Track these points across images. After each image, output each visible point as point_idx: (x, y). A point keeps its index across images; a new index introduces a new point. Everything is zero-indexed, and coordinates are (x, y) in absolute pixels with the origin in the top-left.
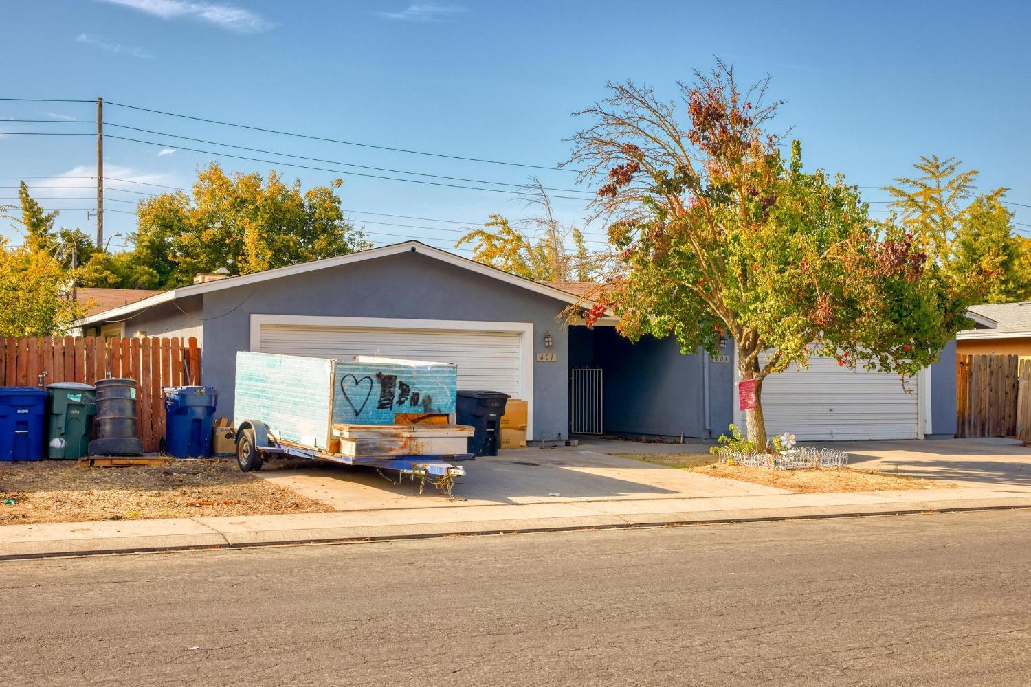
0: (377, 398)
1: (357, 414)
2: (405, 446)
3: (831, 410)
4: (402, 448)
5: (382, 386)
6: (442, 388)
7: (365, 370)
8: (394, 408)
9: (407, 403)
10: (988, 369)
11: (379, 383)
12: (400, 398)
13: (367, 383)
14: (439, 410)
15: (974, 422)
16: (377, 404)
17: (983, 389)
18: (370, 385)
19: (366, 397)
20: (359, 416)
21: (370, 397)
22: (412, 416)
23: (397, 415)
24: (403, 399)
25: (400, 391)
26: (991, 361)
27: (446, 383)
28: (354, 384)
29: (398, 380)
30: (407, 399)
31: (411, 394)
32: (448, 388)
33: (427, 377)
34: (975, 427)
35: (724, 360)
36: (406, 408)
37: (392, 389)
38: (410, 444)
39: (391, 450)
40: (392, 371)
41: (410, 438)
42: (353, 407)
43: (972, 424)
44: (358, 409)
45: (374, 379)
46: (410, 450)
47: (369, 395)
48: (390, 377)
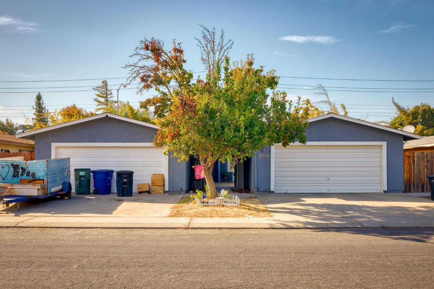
0: (12, 173)
1: (4, 179)
2: (9, 192)
3: (328, 179)
4: (8, 192)
5: (14, 168)
6: (39, 169)
7: (6, 163)
8: (19, 177)
9: (25, 175)
10: (426, 159)
11: (12, 167)
12: (22, 173)
13: (7, 168)
14: (39, 178)
15: (417, 185)
16: (12, 175)
17: (422, 169)
18: (8, 168)
19: (7, 173)
20: (4, 180)
21: (9, 173)
22: (27, 180)
23: (21, 180)
24: (23, 174)
25: (22, 171)
26: (427, 155)
27: (41, 167)
28: (2, 168)
29: (20, 166)
30: (25, 173)
31: (26, 172)
32: (42, 169)
33: (33, 165)
34: (418, 187)
35: (265, 156)
36: (25, 177)
37: (18, 170)
38: (11, 191)
39: (3, 193)
40: (17, 163)
41: (11, 189)
42: (2, 176)
43: (416, 186)
44: (4, 177)
45: (10, 166)
46: (12, 193)
47: (8, 172)
48: (17, 165)
